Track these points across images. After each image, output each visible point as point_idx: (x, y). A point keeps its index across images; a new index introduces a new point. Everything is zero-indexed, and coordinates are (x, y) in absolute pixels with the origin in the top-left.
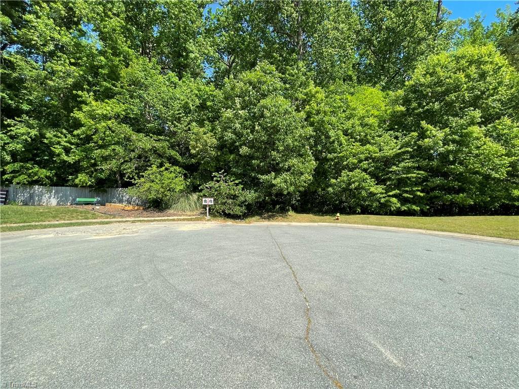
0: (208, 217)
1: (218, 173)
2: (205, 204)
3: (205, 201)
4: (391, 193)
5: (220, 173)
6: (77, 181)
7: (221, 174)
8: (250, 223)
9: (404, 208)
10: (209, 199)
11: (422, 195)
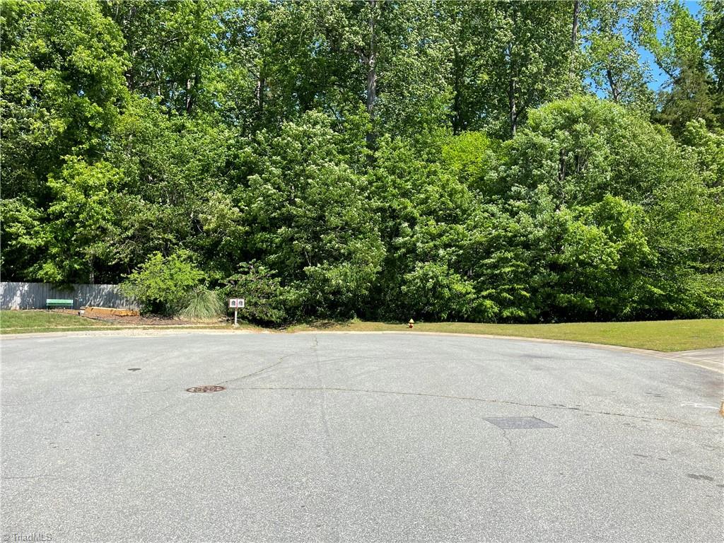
0: (236, 325)
1: (248, 263)
2: (233, 306)
3: (234, 303)
4: (484, 293)
5: (250, 262)
6: (41, 273)
7: (251, 265)
8: (293, 332)
9: (506, 313)
10: (239, 300)
11: (528, 295)
